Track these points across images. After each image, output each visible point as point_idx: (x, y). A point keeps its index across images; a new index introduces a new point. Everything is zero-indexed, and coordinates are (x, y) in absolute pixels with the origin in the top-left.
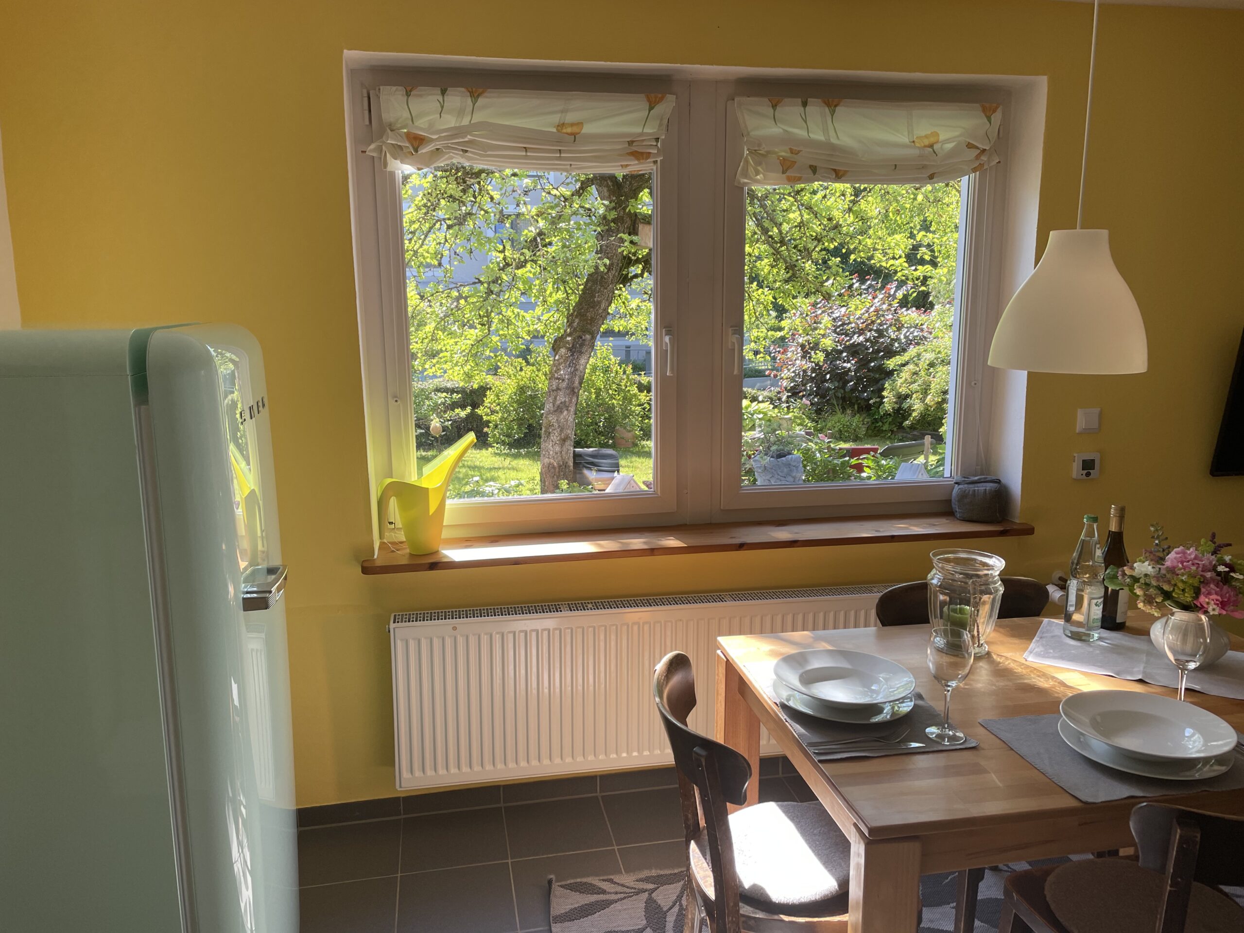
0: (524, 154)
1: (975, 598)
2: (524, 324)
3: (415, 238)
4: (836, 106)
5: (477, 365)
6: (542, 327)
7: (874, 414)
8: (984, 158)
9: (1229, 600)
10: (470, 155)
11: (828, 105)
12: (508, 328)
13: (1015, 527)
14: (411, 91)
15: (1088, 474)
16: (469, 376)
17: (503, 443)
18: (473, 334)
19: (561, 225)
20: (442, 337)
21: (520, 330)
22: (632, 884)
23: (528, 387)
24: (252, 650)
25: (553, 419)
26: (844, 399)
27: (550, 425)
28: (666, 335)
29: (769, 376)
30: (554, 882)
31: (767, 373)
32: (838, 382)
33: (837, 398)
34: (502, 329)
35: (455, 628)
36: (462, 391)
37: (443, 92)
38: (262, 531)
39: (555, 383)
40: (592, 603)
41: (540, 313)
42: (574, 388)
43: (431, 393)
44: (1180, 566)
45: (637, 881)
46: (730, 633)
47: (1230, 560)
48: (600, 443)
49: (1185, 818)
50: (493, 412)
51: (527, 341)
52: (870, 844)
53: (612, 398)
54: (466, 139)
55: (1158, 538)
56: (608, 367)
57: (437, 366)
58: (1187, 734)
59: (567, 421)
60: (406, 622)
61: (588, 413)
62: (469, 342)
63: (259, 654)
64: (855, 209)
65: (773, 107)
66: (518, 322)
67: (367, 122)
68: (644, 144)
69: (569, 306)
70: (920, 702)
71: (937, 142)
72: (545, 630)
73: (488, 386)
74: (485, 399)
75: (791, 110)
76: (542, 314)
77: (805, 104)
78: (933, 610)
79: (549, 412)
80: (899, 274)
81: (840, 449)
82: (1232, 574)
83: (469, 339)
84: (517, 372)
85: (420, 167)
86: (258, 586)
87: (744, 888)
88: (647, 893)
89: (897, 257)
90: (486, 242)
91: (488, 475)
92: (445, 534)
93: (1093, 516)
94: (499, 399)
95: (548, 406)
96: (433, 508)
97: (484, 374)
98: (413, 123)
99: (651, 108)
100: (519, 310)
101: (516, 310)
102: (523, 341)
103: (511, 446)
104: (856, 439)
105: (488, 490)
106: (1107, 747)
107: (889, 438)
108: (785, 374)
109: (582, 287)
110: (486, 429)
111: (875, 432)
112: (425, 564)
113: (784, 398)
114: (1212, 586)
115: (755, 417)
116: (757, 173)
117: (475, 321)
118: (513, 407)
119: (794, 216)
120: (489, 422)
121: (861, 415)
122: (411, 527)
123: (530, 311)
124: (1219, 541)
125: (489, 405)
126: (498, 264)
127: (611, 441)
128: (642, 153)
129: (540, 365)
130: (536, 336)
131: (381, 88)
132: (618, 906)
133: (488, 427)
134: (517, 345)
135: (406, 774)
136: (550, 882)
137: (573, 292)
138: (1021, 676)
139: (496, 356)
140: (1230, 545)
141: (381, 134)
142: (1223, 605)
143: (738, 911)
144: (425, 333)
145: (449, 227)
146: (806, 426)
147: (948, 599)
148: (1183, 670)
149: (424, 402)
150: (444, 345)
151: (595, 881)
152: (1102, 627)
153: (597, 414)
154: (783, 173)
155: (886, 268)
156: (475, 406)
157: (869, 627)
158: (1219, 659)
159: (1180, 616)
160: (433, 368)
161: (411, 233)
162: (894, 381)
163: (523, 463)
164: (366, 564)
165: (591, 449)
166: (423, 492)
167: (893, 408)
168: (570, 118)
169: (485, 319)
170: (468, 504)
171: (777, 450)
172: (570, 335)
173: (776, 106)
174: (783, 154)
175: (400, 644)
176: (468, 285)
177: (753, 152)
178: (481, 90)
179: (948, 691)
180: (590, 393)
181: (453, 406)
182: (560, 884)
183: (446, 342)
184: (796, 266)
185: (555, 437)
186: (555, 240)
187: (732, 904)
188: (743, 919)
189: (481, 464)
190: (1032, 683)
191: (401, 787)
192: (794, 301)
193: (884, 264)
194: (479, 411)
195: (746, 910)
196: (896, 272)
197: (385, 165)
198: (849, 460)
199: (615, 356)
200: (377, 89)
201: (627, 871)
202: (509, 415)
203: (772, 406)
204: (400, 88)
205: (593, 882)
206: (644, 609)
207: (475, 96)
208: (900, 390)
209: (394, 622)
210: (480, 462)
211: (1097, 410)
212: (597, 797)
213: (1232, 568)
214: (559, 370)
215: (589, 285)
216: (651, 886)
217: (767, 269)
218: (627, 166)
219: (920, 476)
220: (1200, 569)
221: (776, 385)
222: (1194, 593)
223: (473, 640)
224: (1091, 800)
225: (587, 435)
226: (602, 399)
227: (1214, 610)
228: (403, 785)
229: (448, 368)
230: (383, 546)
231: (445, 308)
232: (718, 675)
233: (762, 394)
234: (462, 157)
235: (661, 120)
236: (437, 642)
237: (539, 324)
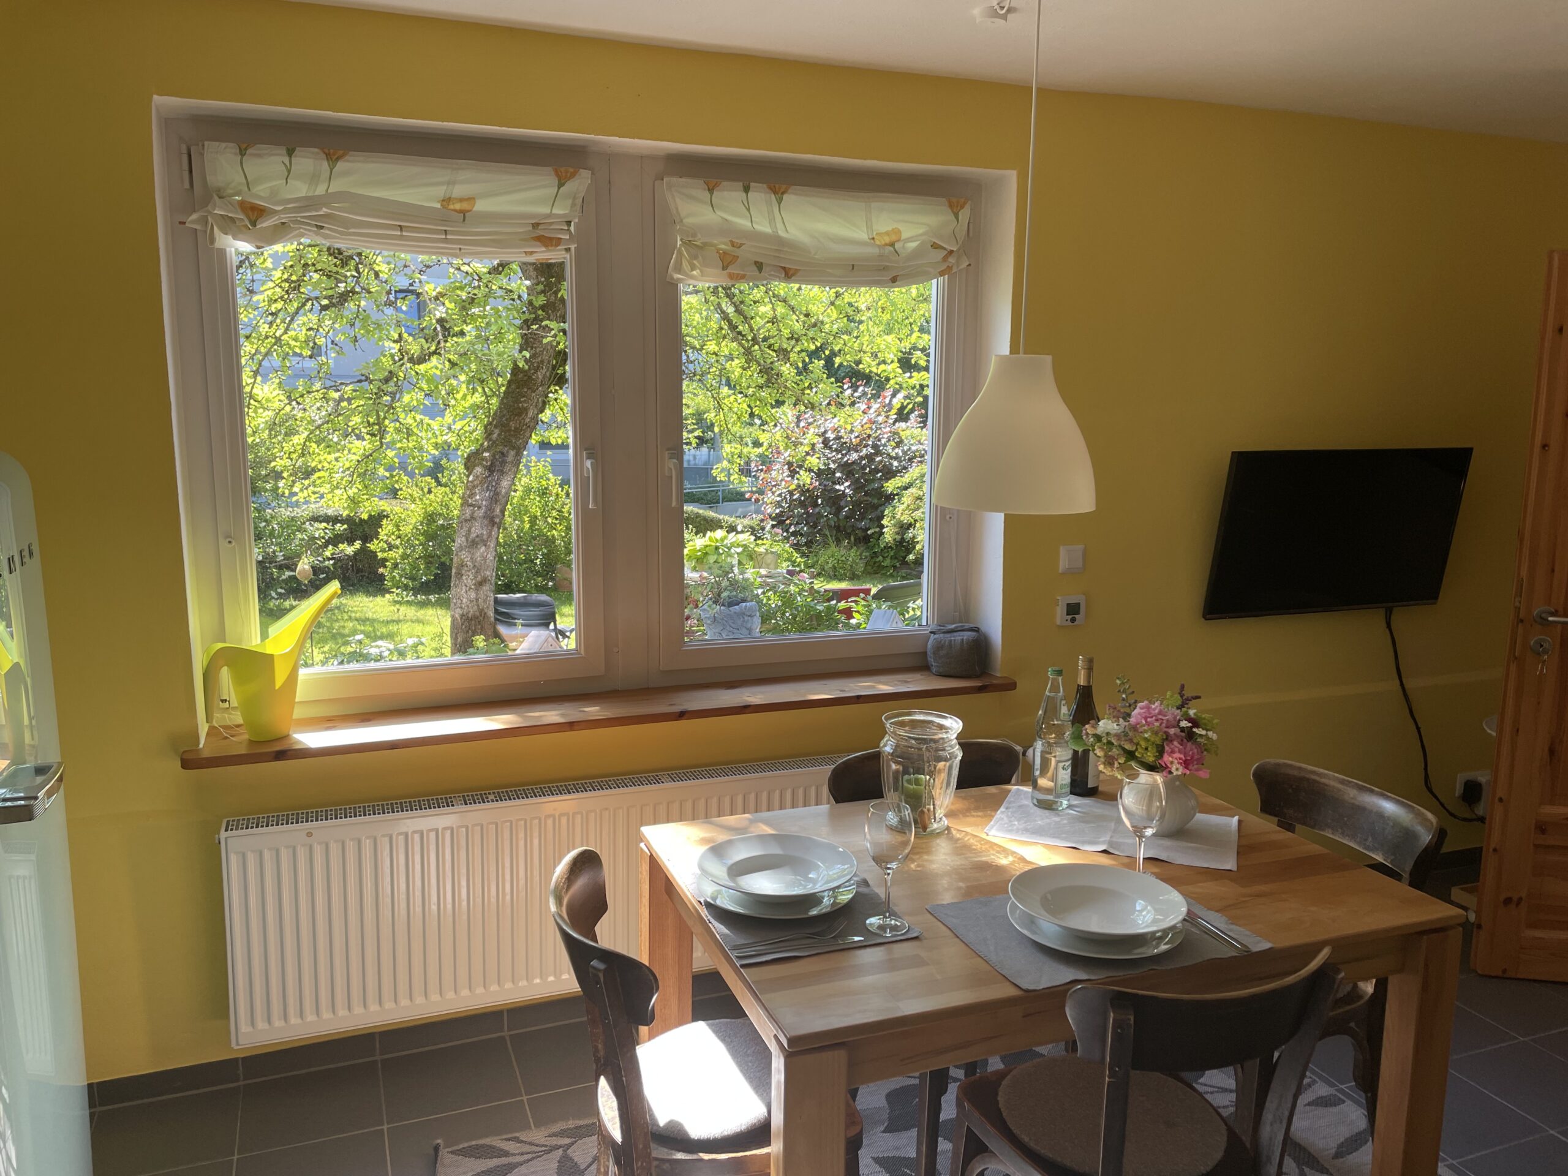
0: (399, 233)
1: (930, 765)
2: (430, 435)
3: (278, 321)
4: (783, 193)
5: (366, 487)
6: (454, 439)
7: (874, 547)
8: (952, 260)
9: (1192, 757)
10: (328, 232)
11: (775, 193)
12: (407, 439)
13: (995, 682)
14: (246, 149)
15: (1073, 620)
16: (354, 501)
17: (406, 587)
18: (360, 447)
19: (473, 310)
20: (317, 451)
21: (424, 442)
22: (543, 1141)
23: (440, 514)
24: (18, 877)
25: (465, 556)
26: (838, 528)
27: (462, 565)
28: (588, 458)
29: (749, 500)
30: (441, 1148)
31: (747, 496)
32: (831, 507)
33: (830, 527)
34: (401, 441)
35: (309, 835)
36: (348, 520)
37: (290, 153)
38: (31, 718)
39: (468, 511)
40: (494, 793)
41: (450, 420)
42: (493, 517)
43: (304, 523)
44: (1144, 722)
45: (549, 1136)
46: (655, 821)
47: (1195, 714)
48: (536, 586)
49: (1119, 1000)
50: (391, 547)
51: (434, 457)
52: (790, 1057)
53: (552, 527)
54: (321, 213)
55: (1124, 692)
56: (546, 489)
57: (311, 488)
58: (1138, 908)
59: (485, 559)
60: (242, 828)
61: (519, 547)
62: (355, 458)
63: (27, 881)
64: (837, 303)
65: (709, 190)
66: (421, 431)
67: (187, 185)
68: (552, 227)
69: (489, 412)
70: (863, 890)
71: (899, 240)
72: (431, 830)
73: (385, 513)
74: (380, 530)
75: (730, 196)
76: (454, 422)
77: (746, 190)
78: (887, 781)
79: (461, 548)
80: (892, 382)
81: (826, 591)
82: (1195, 730)
83: (354, 454)
84: (424, 495)
85: (259, 244)
86: (25, 790)
87: (658, 1125)
88: (561, 1149)
89: (889, 361)
90: (375, 329)
91: (384, 630)
92: (298, 713)
93: (1057, 669)
94: (399, 530)
95: (460, 540)
96: (280, 680)
97: (376, 499)
98: (249, 189)
99: (560, 185)
100: (422, 417)
101: (419, 417)
102: (429, 457)
103: (416, 591)
104: (853, 577)
105: (374, 651)
106: (1057, 928)
107: (891, 576)
108: (769, 497)
109: (504, 388)
110: (381, 570)
111: (874, 569)
112: (271, 752)
113: (768, 527)
114: (1176, 743)
115: (732, 551)
116: (693, 268)
117: (363, 430)
118: (418, 540)
119: (765, 309)
120: (385, 560)
121: (858, 548)
122: (250, 705)
123: (438, 418)
124: (1188, 693)
125: (385, 538)
126: (392, 356)
127: (550, 583)
128: (551, 239)
129: (455, 486)
130: (446, 450)
131: (206, 143)
132: (523, 1169)
133: (385, 567)
134: (421, 463)
135: (244, 1028)
136: (436, 1149)
137: (494, 394)
138: (977, 853)
139: (392, 476)
140: (1199, 697)
141: (206, 201)
142: (1186, 764)
143: (650, 1153)
144: (293, 445)
145: (324, 308)
146: (795, 562)
147: (901, 768)
148: (1140, 837)
149: (295, 535)
150: (320, 462)
151: (495, 1141)
152: (1072, 793)
153: (531, 548)
154: (724, 268)
155: (877, 374)
156: (366, 539)
157: (821, 804)
158: (1188, 823)
159: (1145, 777)
160: (305, 491)
161: (272, 314)
162: (894, 507)
163: (430, 613)
164: (186, 756)
165: (518, 595)
166: (267, 660)
167: (895, 540)
168: (458, 191)
169: (377, 427)
170: (335, 673)
171: (729, 597)
172: (488, 450)
173: (713, 189)
174: (723, 246)
175: (233, 858)
176: (351, 383)
177: (688, 244)
178: (341, 152)
179: (889, 874)
180: (523, 522)
181: (335, 540)
182: (450, 1150)
183: (320, 457)
184: (772, 369)
185: (469, 581)
186: (467, 328)
187: (641, 1146)
188: (655, 1163)
189: (375, 616)
190: (989, 861)
191: (238, 1044)
192: (773, 411)
193: (874, 370)
194: (372, 546)
195: (659, 1152)
196: (888, 379)
197: (212, 240)
198: (836, 604)
199: (555, 474)
200: (200, 144)
201: (537, 1126)
202: (414, 551)
203: (753, 538)
204: (231, 145)
205: (494, 1143)
206: (560, 797)
207: (333, 158)
208: (902, 519)
209: (226, 830)
210: (374, 613)
211: (1081, 547)
212: (503, 1038)
213: (1195, 723)
214: (472, 495)
215: (513, 387)
216: (567, 1141)
217: (738, 371)
218: (532, 253)
219: (894, 625)
220: (1164, 725)
221: (757, 512)
222: (1157, 751)
223: (334, 849)
224: (1031, 987)
225: (520, 575)
226: (537, 530)
227: (1177, 769)
228: (241, 1043)
229: (326, 491)
230: (212, 732)
231: (324, 413)
232: (641, 873)
233: (742, 523)
234: (317, 234)
235: (574, 198)
236: (285, 854)
237: (450, 435)
